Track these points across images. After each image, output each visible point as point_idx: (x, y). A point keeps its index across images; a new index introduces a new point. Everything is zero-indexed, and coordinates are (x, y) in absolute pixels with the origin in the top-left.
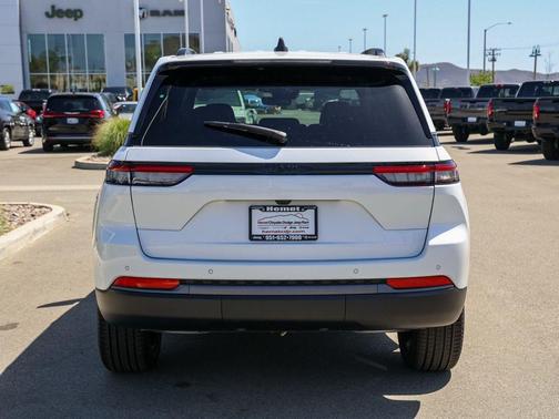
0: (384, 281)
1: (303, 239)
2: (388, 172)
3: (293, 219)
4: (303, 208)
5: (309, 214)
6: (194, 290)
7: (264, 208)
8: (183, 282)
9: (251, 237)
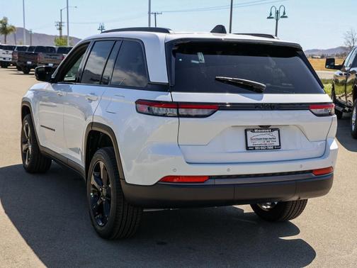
0: (311, 171)
1: (274, 148)
2: (314, 108)
3: (268, 136)
4: (273, 130)
5: (276, 133)
6: (218, 182)
7: (253, 130)
8: (210, 177)
9: (248, 148)
